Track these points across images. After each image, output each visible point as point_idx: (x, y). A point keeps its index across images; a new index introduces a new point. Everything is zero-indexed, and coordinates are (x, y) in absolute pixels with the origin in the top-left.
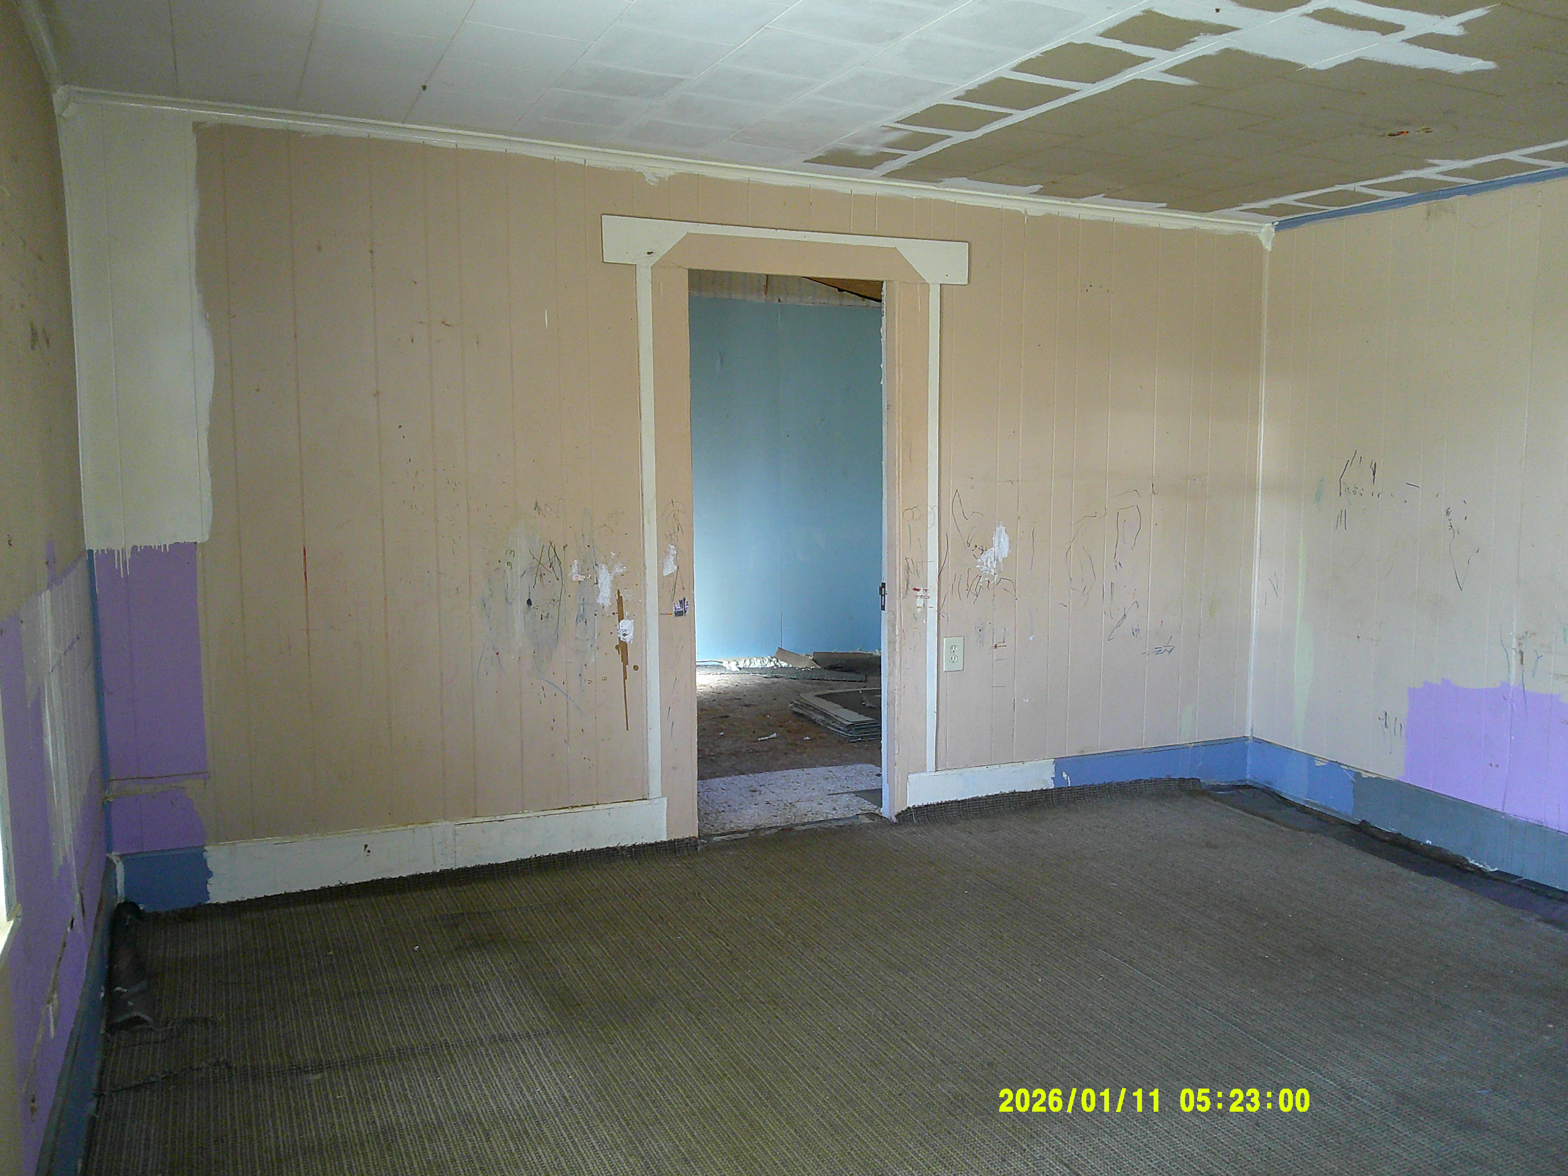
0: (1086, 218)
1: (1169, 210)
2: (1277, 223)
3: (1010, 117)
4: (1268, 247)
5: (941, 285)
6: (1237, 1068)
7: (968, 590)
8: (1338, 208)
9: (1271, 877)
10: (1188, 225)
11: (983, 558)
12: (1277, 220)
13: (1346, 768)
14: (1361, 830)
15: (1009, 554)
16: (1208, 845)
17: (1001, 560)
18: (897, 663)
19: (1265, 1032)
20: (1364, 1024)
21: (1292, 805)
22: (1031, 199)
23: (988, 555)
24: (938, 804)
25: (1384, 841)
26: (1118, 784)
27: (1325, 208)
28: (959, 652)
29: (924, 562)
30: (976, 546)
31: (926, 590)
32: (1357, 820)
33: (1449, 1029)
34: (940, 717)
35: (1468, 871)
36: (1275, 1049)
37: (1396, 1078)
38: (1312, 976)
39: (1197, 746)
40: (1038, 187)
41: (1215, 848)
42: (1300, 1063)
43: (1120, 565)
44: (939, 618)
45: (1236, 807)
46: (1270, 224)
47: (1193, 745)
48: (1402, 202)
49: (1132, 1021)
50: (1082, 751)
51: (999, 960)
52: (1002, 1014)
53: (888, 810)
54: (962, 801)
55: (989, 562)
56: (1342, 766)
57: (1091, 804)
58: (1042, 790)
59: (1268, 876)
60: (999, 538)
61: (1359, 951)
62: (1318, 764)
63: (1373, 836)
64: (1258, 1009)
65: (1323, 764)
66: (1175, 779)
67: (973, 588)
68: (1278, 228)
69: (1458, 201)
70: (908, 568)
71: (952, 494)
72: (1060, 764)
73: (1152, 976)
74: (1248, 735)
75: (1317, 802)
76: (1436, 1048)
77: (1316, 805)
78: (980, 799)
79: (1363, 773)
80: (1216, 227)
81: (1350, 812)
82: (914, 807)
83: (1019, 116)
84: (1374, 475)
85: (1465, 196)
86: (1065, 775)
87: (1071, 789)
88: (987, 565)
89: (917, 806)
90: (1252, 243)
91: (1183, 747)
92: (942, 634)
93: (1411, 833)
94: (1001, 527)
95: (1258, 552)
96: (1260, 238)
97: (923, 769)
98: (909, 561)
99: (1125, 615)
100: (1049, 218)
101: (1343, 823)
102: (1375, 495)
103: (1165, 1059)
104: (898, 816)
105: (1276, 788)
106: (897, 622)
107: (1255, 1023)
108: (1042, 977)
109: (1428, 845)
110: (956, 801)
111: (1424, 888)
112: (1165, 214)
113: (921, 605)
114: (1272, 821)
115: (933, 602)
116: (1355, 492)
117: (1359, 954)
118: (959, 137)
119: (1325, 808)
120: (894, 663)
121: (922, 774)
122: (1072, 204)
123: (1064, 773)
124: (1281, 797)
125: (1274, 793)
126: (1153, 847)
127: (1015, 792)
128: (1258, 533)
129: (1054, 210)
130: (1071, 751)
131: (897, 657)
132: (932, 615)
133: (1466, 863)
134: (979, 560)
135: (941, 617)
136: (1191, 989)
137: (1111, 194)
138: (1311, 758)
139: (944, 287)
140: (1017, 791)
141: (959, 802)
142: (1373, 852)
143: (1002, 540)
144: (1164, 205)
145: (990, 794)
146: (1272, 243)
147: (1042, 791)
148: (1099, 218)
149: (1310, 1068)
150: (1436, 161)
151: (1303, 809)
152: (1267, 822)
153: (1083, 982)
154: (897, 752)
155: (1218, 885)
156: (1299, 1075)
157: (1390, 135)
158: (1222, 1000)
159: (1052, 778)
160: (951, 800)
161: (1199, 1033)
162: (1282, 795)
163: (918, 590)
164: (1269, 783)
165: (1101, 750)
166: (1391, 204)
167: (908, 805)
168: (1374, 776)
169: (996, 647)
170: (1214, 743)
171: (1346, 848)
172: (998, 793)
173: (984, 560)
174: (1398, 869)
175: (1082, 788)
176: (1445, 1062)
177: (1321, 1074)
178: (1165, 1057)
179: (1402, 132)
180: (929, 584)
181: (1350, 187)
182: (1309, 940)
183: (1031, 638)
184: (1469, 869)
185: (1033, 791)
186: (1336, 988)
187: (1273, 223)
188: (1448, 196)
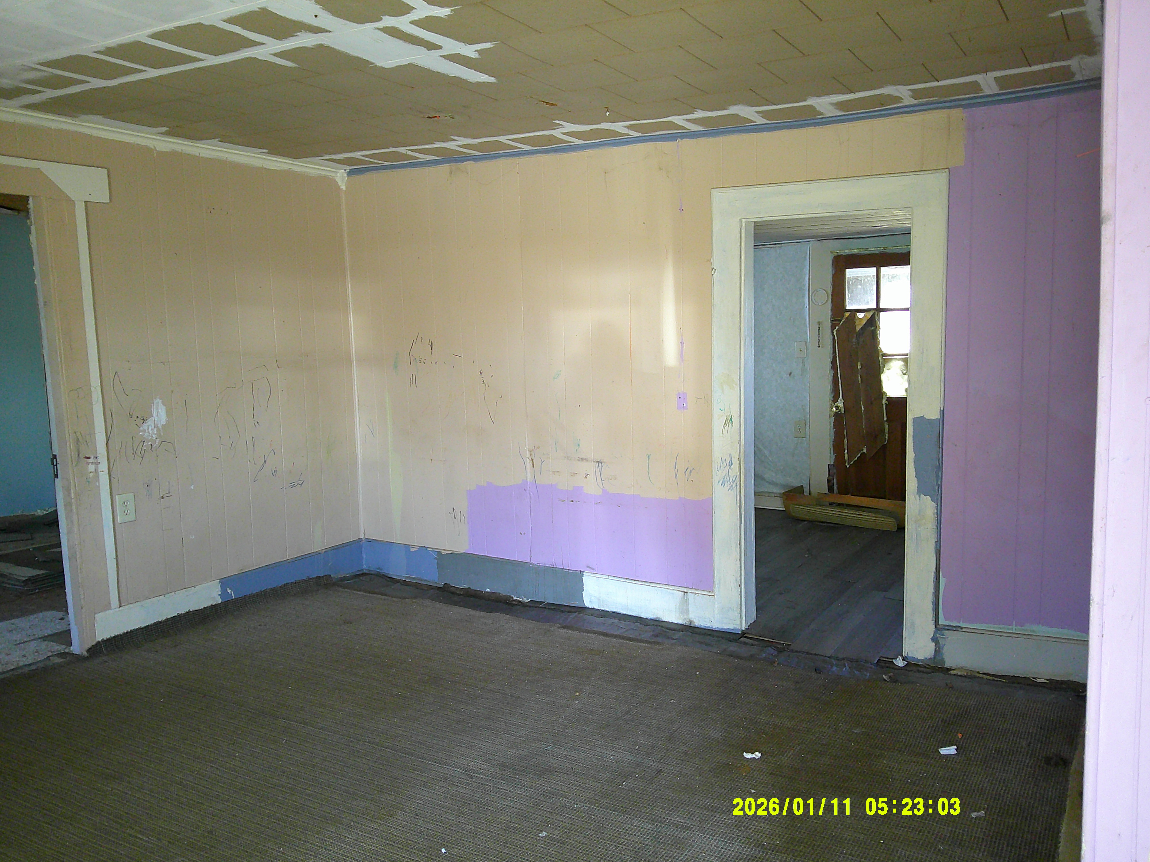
0: (203, 155)
1: (270, 155)
2: (348, 170)
3: (144, 73)
4: (344, 188)
5: (85, 202)
6: (395, 778)
7: (135, 453)
8: (391, 163)
9: (393, 635)
10: (285, 167)
11: (145, 426)
12: (348, 168)
13: (431, 550)
14: (445, 591)
15: (167, 421)
16: (345, 622)
17: (160, 427)
18: (75, 521)
19: (409, 747)
20: (471, 723)
21: (397, 581)
22: (159, 138)
23: (149, 423)
24: (124, 634)
25: (461, 595)
26: (271, 589)
27: (382, 162)
28: (131, 506)
29: (92, 433)
30: (138, 417)
31: (96, 458)
32: (441, 584)
33: (522, 712)
34: (119, 561)
35: (514, 605)
36: (417, 758)
37: (498, 754)
38: (432, 699)
39: (326, 551)
40: (164, 129)
41: (351, 623)
42: (435, 762)
43: (258, 423)
44: (110, 480)
45: (360, 591)
46: (343, 171)
47: (324, 551)
48: (432, 163)
49: (314, 766)
50: (242, 570)
51: (201, 748)
52: (211, 790)
53: (78, 647)
54: (145, 627)
55: (150, 430)
56: (428, 549)
57: (252, 609)
58: (212, 605)
59: (391, 635)
60: (157, 409)
61: (458, 674)
62: (412, 550)
63: (453, 593)
64: (401, 732)
65: (415, 549)
66: (313, 578)
67: (138, 452)
68: (350, 173)
69: (469, 164)
70: (78, 440)
71: (112, 376)
72: (224, 583)
73: (322, 728)
74: (362, 537)
75: (414, 576)
76: (516, 727)
77: (413, 578)
78: (160, 622)
79: (443, 551)
80: (304, 170)
81: (436, 580)
82: (103, 641)
83: (152, 73)
84: (432, 349)
85: (473, 162)
86: (229, 591)
87: (236, 601)
88: (148, 432)
89: (105, 639)
90: (333, 183)
91: (318, 553)
92: (114, 492)
93: (476, 586)
94: (158, 400)
95: (357, 406)
96: (337, 180)
97: (108, 606)
98: (78, 434)
99: (265, 461)
100: (174, 154)
101: (431, 588)
102: (434, 363)
103: (343, 787)
104: (88, 651)
105: (385, 571)
106: (72, 487)
107: (401, 743)
108: (239, 752)
109: (488, 592)
110: (141, 628)
111: (490, 622)
112: (267, 157)
113: (93, 470)
114: (386, 595)
115: (104, 466)
116: (420, 362)
117: (459, 676)
118: (97, 83)
119: (419, 579)
120: (72, 522)
121: (108, 612)
122: (192, 144)
123: (228, 589)
124: (389, 577)
125: (383, 575)
126: (305, 632)
127: (190, 611)
128: (356, 392)
129: (179, 148)
130: (232, 571)
131: (75, 518)
132: (104, 478)
133: (511, 599)
134: (141, 428)
135: (112, 479)
136: (352, 731)
137: (226, 139)
138: (407, 546)
139: (88, 203)
140: (191, 610)
141: (143, 628)
142: (456, 604)
143: (160, 410)
144: (266, 151)
145: (169, 617)
146: (346, 185)
147: (212, 607)
148: (215, 157)
149: (443, 764)
150: (456, 138)
151: (405, 583)
152: (383, 597)
153: (271, 747)
154: (82, 597)
155: (357, 650)
156: (437, 771)
157: (429, 117)
158: (375, 733)
159: (220, 595)
160: (136, 628)
161: (364, 761)
162: (389, 576)
163: (89, 458)
164: (379, 568)
165: (256, 566)
166: (427, 164)
167: (97, 640)
168: (450, 552)
169: (163, 497)
170: (339, 546)
171: (438, 605)
172: (176, 614)
173: (146, 428)
174: (472, 612)
175: (244, 598)
176: (523, 735)
177: (451, 766)
178: (343, 786)
179: (436, 117)
180: (98, 452)
181: (402, 150)
182: (425, 674)
183: (192, 487)
184: (514, 602)
185: (204, 608)
186: (449, 703)
187: (345, 170)
188: (463, 161)
